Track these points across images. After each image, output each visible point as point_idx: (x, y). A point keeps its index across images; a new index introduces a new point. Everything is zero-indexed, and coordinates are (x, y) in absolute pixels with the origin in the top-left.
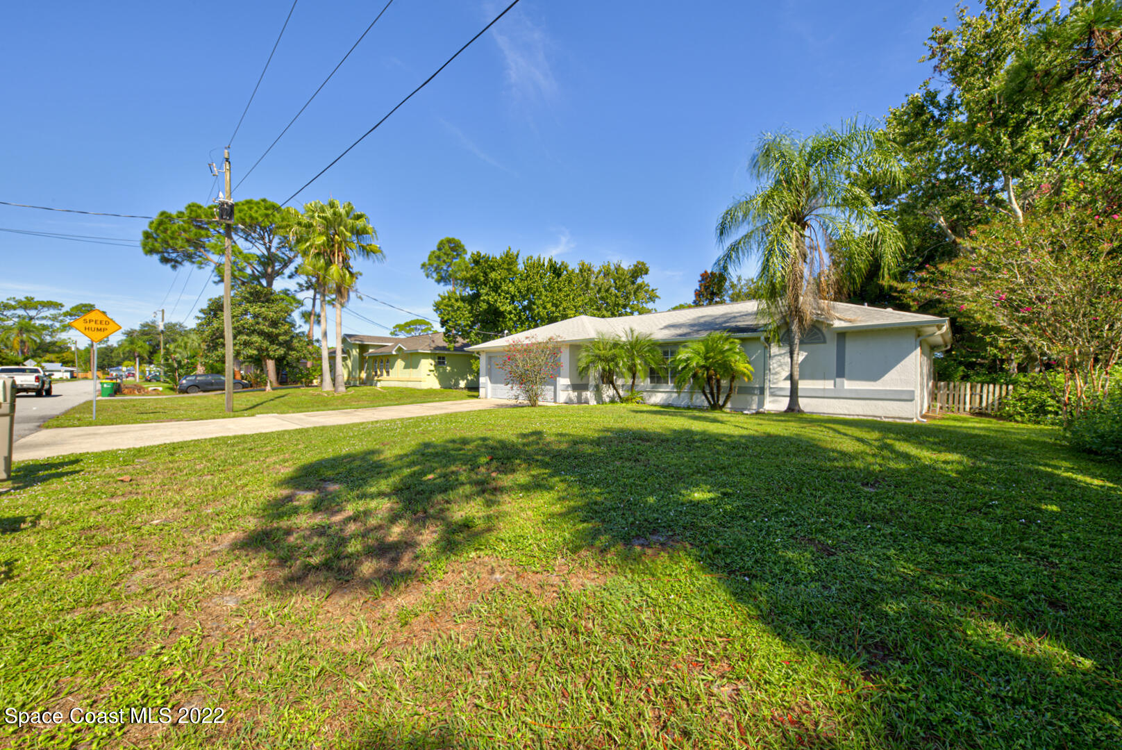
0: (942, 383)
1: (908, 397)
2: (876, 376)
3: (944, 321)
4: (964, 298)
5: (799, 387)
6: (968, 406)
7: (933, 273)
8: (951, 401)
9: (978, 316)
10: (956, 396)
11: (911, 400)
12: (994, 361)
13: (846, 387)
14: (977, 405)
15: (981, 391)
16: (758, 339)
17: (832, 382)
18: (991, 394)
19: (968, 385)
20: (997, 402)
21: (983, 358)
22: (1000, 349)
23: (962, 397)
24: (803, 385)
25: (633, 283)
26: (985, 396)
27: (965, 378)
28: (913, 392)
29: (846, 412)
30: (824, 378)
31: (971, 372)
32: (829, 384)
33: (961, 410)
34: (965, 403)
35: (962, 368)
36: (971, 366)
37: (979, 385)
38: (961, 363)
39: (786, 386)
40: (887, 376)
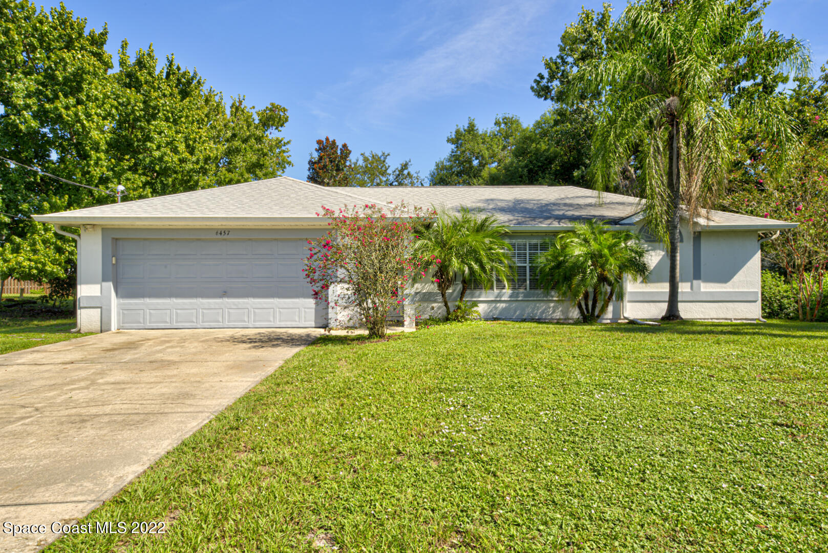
1: (753, 298)
11: (756, 302)
13: (702, 290)
17: (689, 284)
28: (757, 293)
30: (681, 280)
32: (686, 287)
39: (668, 290)
40: (735, 277)
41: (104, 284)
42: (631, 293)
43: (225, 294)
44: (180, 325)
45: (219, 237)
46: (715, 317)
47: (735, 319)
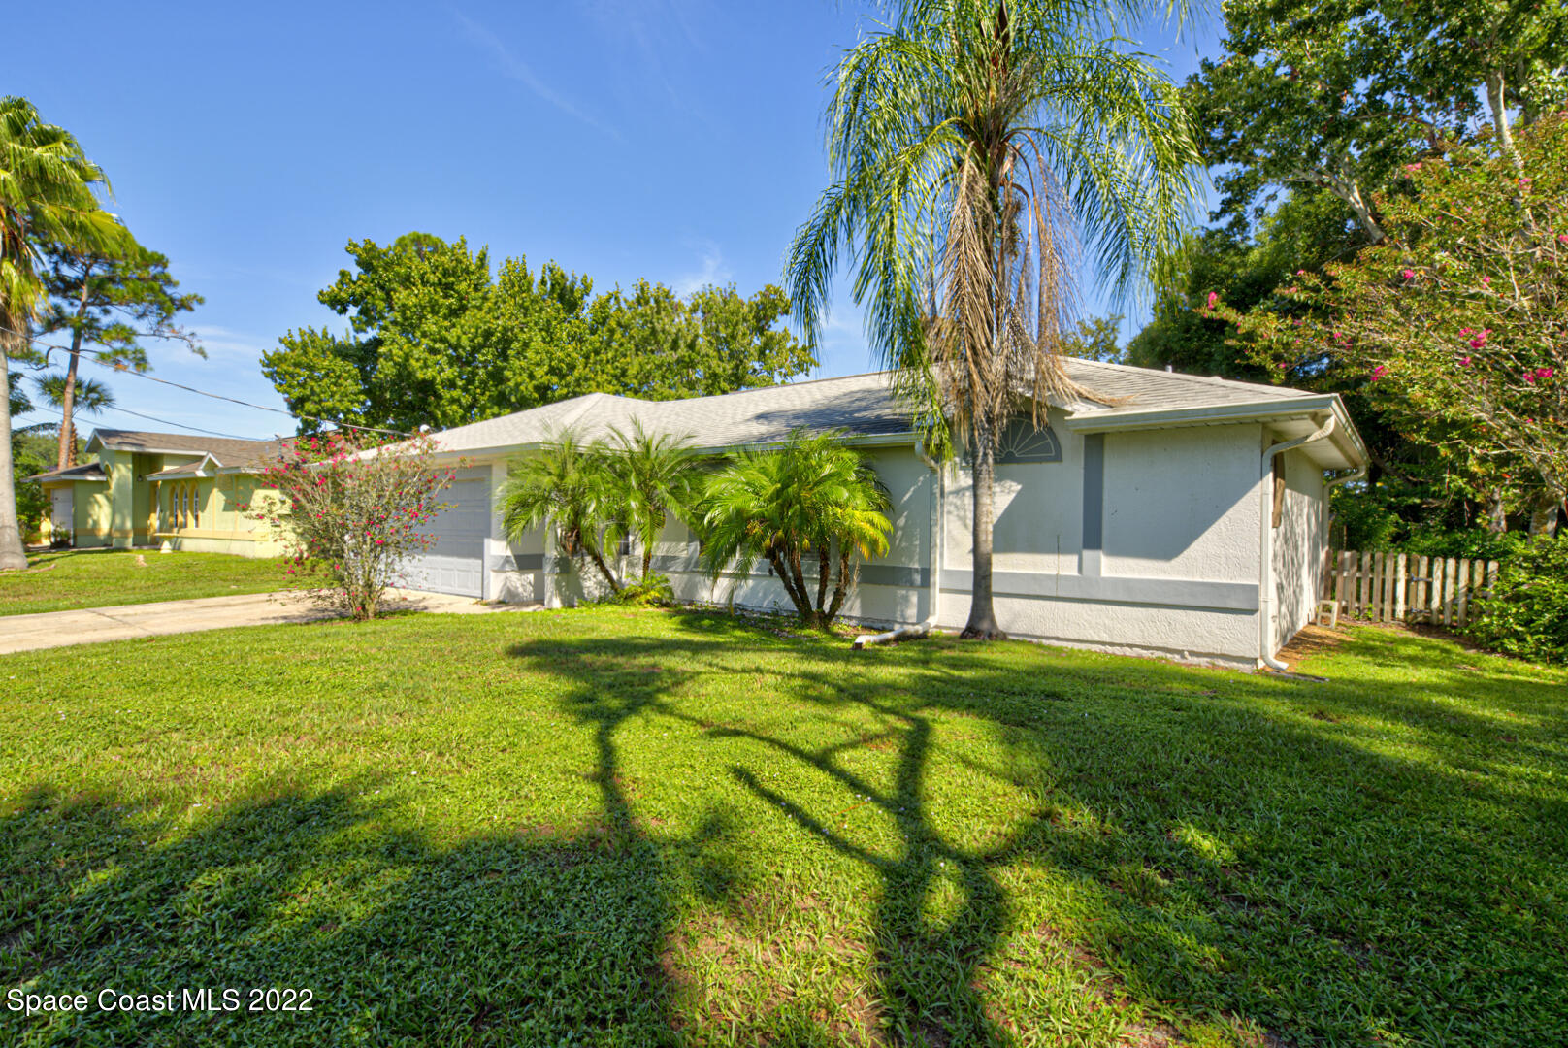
0: (1347, 554)
1: (1241, 603)
2: (1168, 547)
3: (1327, 403)
4: (1387, 352)
5: (994, 569)
6: (1401, 607)
7: (1316, 290)
8: (1364, 597)
9: (1415, 393)
10: (1377, 584)
11: (1252, 612)
12: (1458, 504)
13: (1105, 573)
14: (1421, 605)
15: (1430, 574)
16: (910, 448)
17: (1075, 558)
18: (1449, 582)
19: (1402, 560)
20: (1462, 600)
21: (1436, 495)
22: (1471, 477)
23: (1388, 586)
24: (1002, 565)
25: (760, 331)
26: (1437, 585)
27: (1400, 539)
28: (1255, 589)
29: (1106, 638)
30: (1058, 550)
31: (1412, 526)
32: (1063, 565)
33: (1387, 617)
34: (1394, 600)
35: (1394, 517)
36: (1413, 513)
37: (1425, 560)
38: (1390, 508)
39: (971, 568)
40: (1194, 546)
42: (948, 573)
46: (1138, 641)
47: (1192, 653)
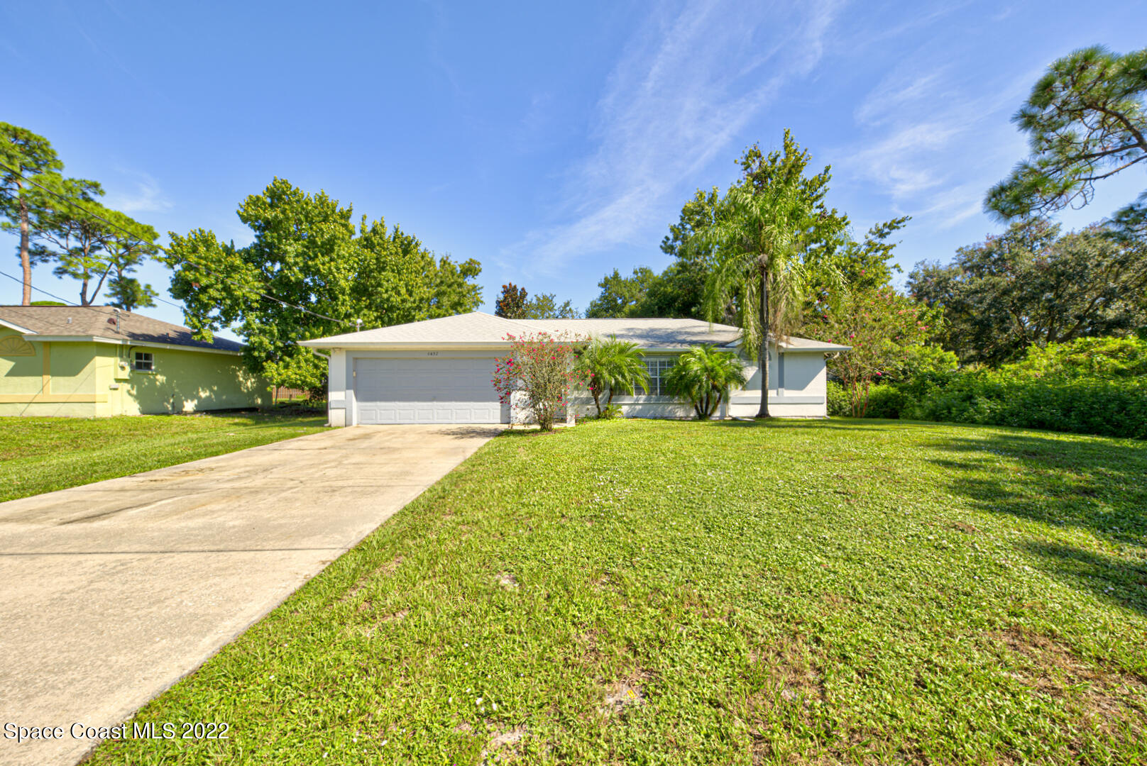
1: (821, 401)
11: (823, 404)
13: (785, 396)
28: (823, 397)
29: (785, 415)
32: (773, 394)
40: (808, 386)
41: (348, 391)
42: (734, 397)
43: (434, 399)
44: (402, 422)
45: (430, 356)
47: (808, 417)
